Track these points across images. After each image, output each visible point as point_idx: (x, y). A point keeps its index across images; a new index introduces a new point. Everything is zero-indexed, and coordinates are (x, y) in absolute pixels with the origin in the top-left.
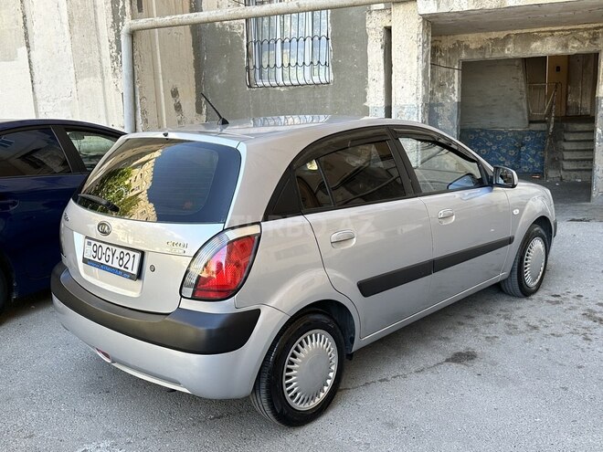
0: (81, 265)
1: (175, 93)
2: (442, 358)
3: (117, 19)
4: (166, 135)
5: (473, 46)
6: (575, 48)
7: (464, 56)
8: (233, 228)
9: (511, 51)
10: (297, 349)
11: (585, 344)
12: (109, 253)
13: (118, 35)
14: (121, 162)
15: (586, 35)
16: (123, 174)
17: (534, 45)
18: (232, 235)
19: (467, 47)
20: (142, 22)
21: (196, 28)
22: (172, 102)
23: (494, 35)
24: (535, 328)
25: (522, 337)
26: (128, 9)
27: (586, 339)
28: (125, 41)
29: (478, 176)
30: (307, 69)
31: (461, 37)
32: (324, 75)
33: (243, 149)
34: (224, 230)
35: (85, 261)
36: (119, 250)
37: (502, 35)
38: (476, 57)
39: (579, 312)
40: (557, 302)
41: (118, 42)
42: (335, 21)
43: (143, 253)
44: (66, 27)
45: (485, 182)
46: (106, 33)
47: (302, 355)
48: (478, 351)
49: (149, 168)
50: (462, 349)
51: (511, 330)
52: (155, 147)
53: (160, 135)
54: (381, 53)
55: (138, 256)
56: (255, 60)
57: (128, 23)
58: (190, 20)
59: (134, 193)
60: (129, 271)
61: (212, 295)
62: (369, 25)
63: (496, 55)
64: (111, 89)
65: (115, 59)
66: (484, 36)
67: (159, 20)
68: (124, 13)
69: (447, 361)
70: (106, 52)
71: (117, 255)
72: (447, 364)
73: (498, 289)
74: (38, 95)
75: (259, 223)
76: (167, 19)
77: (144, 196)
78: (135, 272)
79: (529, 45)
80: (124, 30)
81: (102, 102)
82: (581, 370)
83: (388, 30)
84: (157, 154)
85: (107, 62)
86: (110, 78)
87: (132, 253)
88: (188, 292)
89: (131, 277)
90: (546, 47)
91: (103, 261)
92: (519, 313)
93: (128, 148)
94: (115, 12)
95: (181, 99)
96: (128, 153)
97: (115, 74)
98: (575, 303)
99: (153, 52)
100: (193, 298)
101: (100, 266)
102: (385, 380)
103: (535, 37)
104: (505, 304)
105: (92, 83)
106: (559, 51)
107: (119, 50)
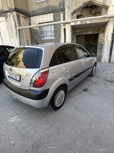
0: (7, 77)
1: (27, 41)
2: (82, 90)
3: (16, 28)
4: (24, 46)
5: (78, 32)
6: (95, 33)
7: (77, 34)
8: (42, 69)
9: (84, 33)
10: (57, 95)
11: (106, 86)
12: (13, 75)
13: (16, 30)
14: (16, 52)
15: (97, 30)
16: (17, 55)
17: (88, 32)
18: (42, 71)
19: (77, 33)
20: (20, 28)
21: (30, 29)
22: (27, 43)
23: (82, 30)
24: (96, 83)
25: (94, 85)
26: (18, 25)
27: (106, 85)
28: (17, 31)
29: (87, 55)
30: (50, 37)
31: (76, 31)
32: (53, 38)
33: (43, 49)
34: (40, 70)
35: (8, 76)
36: (15, 75)
37: (83, 30)
38: (79, 34)
39: (102, 79)
40: (98, 77)
41: (16, 32)
42: (55, 28)
43: (20, 76)
44: (7, 29)
45: (88, 56)
46: (14, 30)
47: (58, 96)
48: (88, 88)
49: (22, 54)
50: (85, 88)
51: (92, 83)
52: (23, 49)
53: (23, 47)
54: (64, 33)
55: (19, 76)
56: (41, 35)
57: (18, 28)
58: (29, 27)
59: (20, 59)
60: (17, 79)
61: (38, 86)
62: (61, 28)
63: (82, 34)
64: (16, 41)
65: (16, 35)
66: (80, 31)
67: (23, 27)
68: (17, 26)
69: (83, 91)
70: (15, 34)
71: (15, 76)
72: (83, 92)
73: (89, 76)
74: (3, 42)
75: (48, 68)
76: (25, 27)
77: (21, 60)
78: (19, 80)
79: (87, 32)
80: (17, 29)
81: (15, 43)
82: (108, 92)
83: (65, 29)
84: (24, 51)
85: (15, 36)
86: (16, 39)
87: (18, 76)
88: (32, 85)
89: (18, 81)
90: (90, 33)
91: (12, 77)
92: (92, 80)
93: (17, 50)
94: (15, 26)
95: (29, 42)
96: (17, 51)
97: (17, 38)
98: (101, 77)
99: (23, 34)
100: (33, 87)
101: (11, 78)
102: (72, 96)
103: (89, 31)
104: (89, 78)
105: (12, 40)
106: (92, 33)
107: (17, 33)
